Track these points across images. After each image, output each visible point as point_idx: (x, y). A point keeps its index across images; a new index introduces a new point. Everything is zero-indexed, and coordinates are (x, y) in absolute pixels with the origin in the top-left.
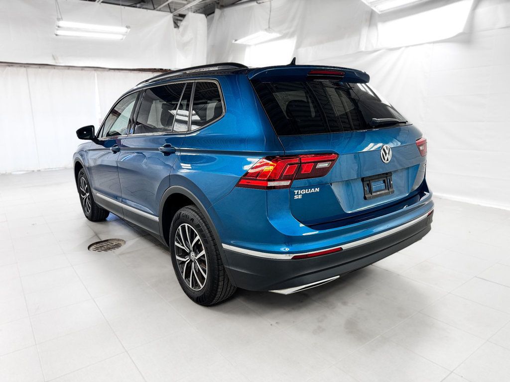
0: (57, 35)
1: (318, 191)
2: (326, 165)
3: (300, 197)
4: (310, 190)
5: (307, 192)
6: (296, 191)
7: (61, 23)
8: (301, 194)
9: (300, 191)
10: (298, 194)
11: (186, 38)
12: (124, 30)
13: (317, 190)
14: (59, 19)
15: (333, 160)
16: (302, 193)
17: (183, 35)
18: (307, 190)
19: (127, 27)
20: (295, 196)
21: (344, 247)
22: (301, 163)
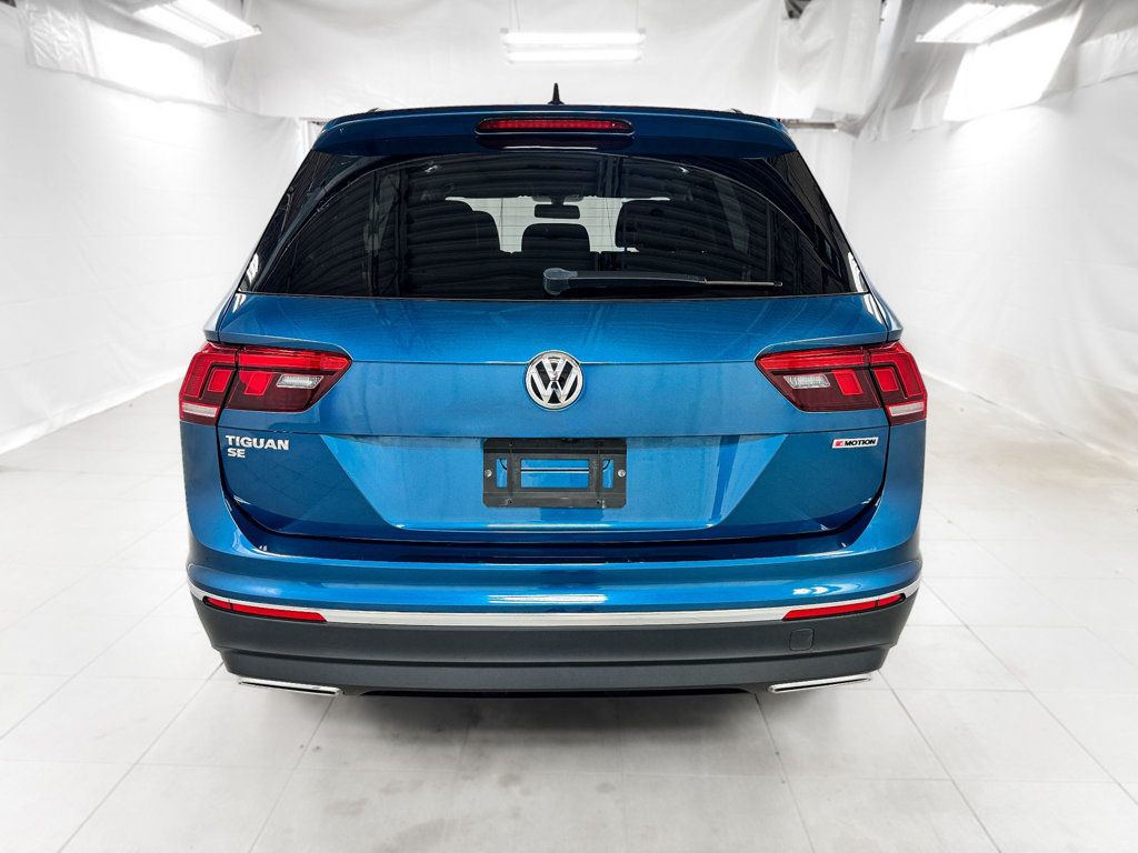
0: (511, 62)
1: (286, 448)
2: (306, 382)
3: (240, 453)
4: (262, 441)
5: (255, 446)
6: (230, 438)
7: (512, 37)
8: (241, 447)
9: (238, 438)
10: (234, 446)
11: (812, 42)
12: (635, 37)
13: (284, 445)
14: (505, 31)
15: (332, 373)
16: (243, 444)
17: (805, 35)
18: (255, 440)
19: (642, 31)
20: (229, 450)
21: (332, 616)
22: (237, 367)
